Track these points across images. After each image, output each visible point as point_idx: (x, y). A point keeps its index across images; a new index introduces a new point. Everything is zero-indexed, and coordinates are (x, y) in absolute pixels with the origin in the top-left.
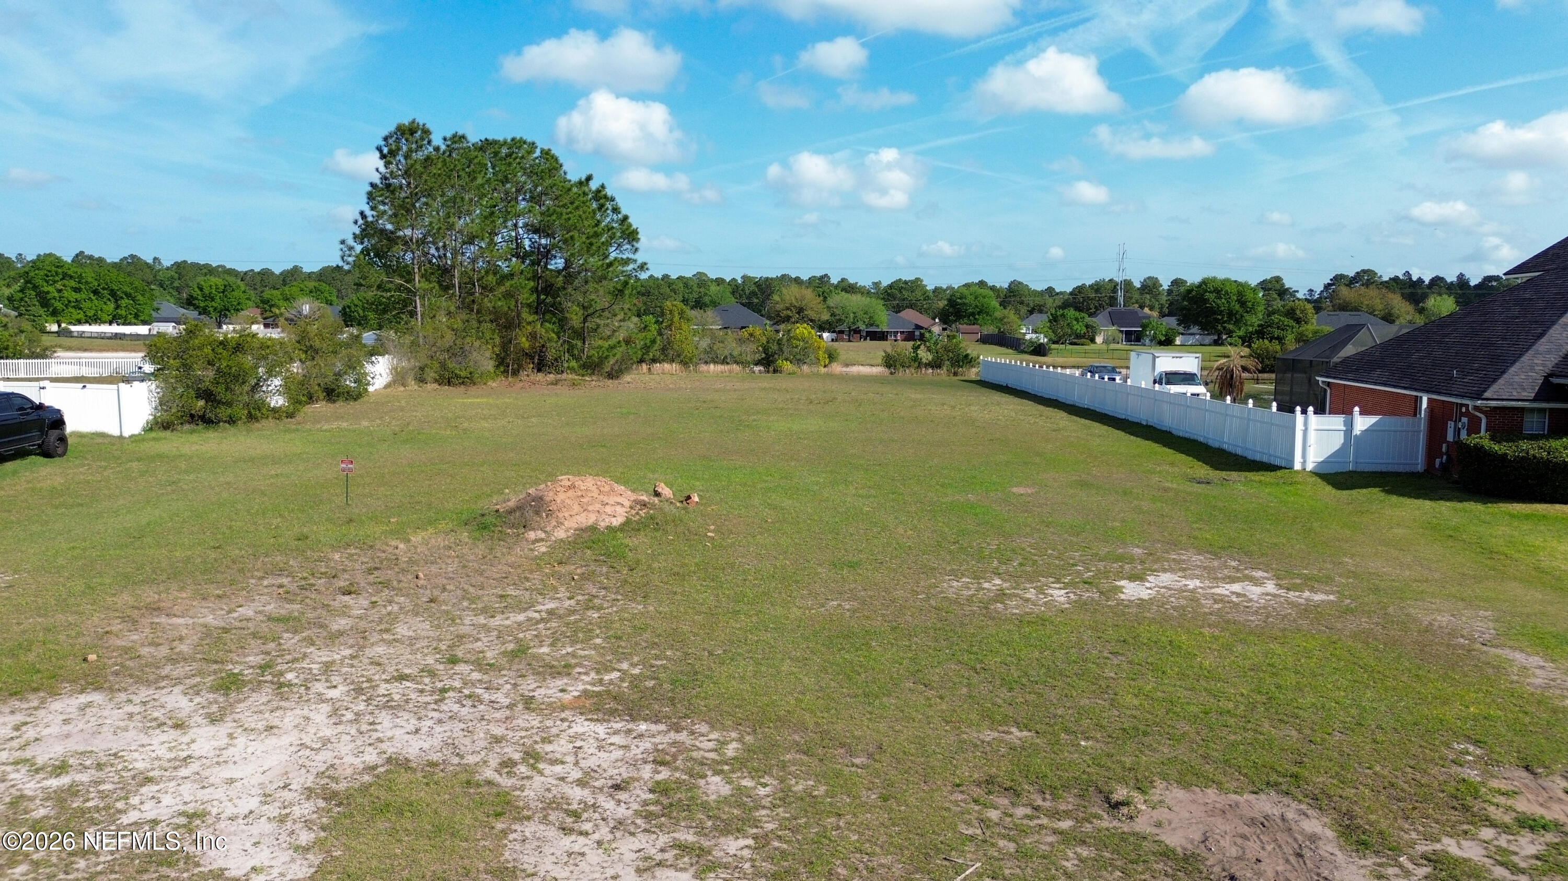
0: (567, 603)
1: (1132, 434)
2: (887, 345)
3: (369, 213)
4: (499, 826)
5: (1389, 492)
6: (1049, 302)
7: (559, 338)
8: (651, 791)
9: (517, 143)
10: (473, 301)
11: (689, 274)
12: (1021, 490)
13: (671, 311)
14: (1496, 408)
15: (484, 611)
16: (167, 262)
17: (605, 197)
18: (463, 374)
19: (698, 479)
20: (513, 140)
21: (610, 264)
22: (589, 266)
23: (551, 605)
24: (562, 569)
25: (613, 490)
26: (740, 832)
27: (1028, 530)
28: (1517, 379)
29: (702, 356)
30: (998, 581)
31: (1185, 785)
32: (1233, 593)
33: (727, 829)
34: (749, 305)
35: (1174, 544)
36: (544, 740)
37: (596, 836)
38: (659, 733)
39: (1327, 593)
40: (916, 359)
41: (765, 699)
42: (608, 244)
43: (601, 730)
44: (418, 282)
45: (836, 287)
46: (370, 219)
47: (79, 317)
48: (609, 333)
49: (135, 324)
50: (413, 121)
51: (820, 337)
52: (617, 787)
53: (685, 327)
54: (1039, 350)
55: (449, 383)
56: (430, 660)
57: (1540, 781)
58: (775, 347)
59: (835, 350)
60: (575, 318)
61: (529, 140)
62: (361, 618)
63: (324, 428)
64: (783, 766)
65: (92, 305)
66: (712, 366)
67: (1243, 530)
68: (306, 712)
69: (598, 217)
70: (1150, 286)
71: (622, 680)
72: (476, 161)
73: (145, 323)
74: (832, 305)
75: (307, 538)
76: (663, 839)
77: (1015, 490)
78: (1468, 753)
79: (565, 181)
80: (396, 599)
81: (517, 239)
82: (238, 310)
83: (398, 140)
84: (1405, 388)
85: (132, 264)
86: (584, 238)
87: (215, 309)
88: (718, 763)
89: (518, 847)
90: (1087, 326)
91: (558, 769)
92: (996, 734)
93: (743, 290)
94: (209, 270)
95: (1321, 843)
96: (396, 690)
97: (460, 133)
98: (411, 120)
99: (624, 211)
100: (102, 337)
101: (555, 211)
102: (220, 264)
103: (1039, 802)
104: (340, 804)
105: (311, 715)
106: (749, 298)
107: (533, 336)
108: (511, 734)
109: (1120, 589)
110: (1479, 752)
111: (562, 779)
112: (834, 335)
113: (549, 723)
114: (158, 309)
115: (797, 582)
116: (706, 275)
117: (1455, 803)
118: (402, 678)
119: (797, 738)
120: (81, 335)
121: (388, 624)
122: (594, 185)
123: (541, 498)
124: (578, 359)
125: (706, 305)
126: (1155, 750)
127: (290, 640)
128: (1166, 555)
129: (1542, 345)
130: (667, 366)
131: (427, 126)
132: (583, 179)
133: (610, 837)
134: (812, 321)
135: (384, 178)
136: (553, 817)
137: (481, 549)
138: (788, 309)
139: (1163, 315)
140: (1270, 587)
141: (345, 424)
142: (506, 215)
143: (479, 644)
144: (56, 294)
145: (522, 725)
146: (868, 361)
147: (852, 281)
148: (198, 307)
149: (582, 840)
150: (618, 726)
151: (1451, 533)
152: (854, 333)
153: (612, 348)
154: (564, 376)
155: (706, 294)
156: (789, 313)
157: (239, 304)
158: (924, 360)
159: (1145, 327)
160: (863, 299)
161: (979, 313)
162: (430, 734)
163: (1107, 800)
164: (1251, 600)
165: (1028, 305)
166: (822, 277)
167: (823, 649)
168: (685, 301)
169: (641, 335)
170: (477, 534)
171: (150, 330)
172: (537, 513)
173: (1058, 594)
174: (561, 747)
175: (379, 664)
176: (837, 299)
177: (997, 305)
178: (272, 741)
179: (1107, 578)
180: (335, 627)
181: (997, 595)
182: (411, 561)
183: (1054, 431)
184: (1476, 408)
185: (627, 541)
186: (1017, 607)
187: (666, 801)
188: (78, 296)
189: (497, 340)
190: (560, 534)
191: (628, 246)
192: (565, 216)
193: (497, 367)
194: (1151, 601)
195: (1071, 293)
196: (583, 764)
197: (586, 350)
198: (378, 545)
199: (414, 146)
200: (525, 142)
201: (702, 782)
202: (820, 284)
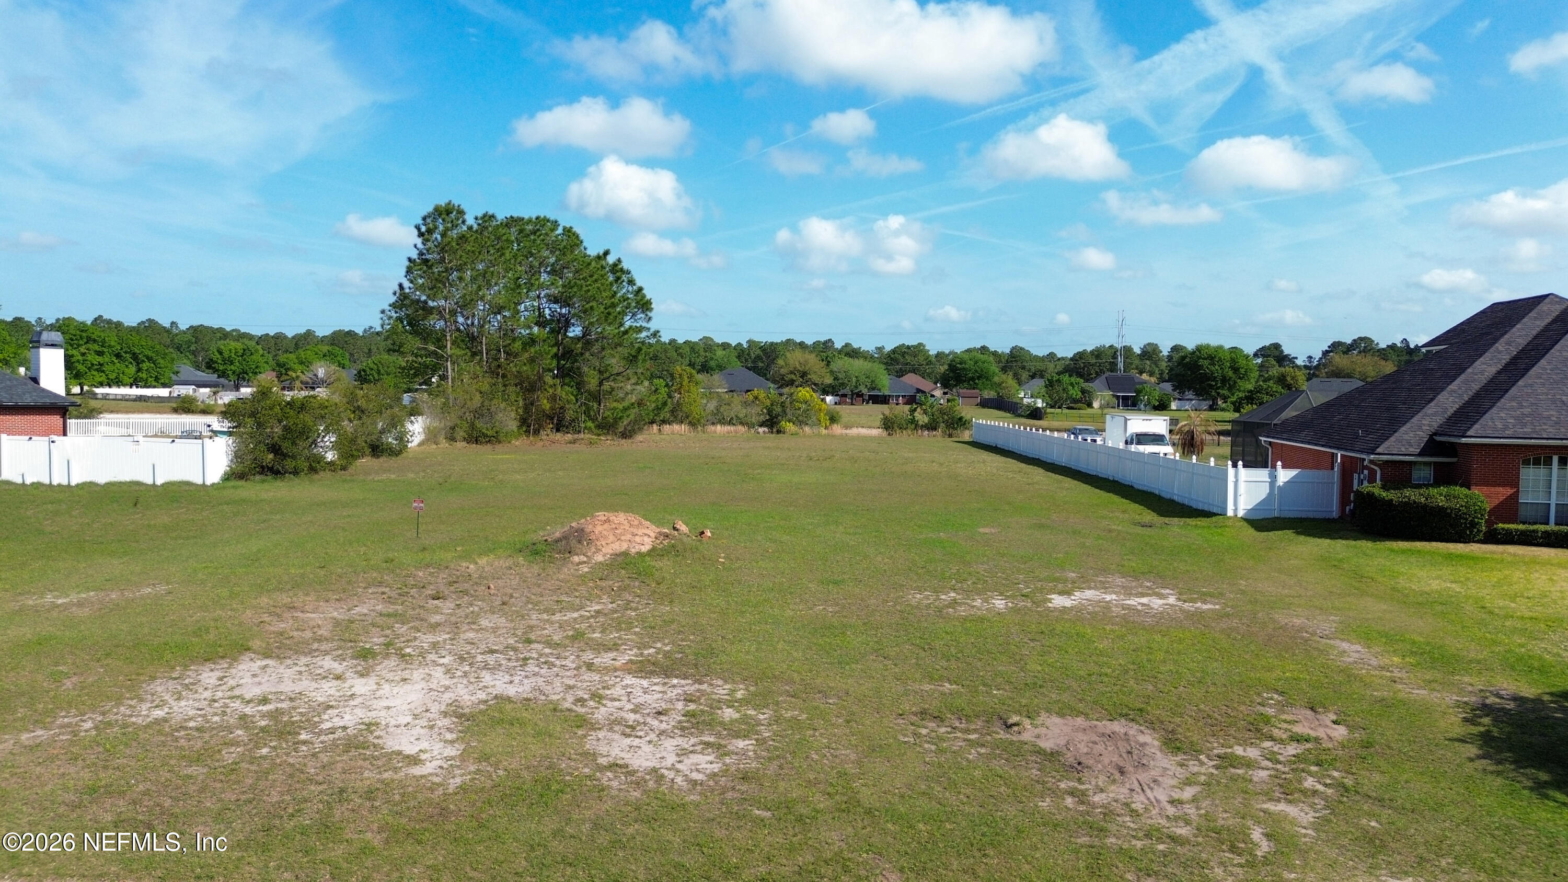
0: (610, 606)
1: (1097, 487)
2: (885, 409)
3: (407, 284)
4: (580, 733)
5: (1298, 533)
6: (1051, 366)
7: (577, 400)
8: (683, 716)
9: (541, 222)
10: (499, 366)
11: (695, 339)
12: (987, 530)
13: (680, 375)
14: (1387, 462)
15: (546, 611)
16: (183, 326)
17: (622, 270)
18: (489, 433)
19: (709, 520)
20: (537, 218)
21: (626, 332)
22: (606, 334)
23: (597, 607)
24: (603, 584)
25: (641, 524)
26: (746, 737)
27: (985, 559)
28: (1406, 437)
29: (710, 417)
30: (953, 594)
31: (1061, 715)
32: (1139, 604)
33: (737, 735)
34: (754, 369)
35: (1104, 571)
36: (604, 688)
37: (648, 739)
38: (687, 685)
39: (1215, 604)
40: (913, 421)
41: (765, 665)
42: (623, 313)
43: (645, 683)
44: (449, 349)
45: (840, 352)
46: (407, 291)
47: (100, 380)
48: (621, 395)
49: (155, 387)
50: (449, 203)
51: (823, 400)
52: (659, 713)
53: (693, 389)
54: (1035, 414)
55: (477, 442)
56: (511, 641)
57: (1318, 716)
58: (778, 409)
59: (838, 413)
60: (592, 382)
61: (552, 218)
62: (451, 615)
63: (376, 479)
64: (777, 703)
65: (112, 369)
66: (719, 427)
67: (1165, 560)
68: (427, 671)
69: (614, 288)
70: (1150, 352)
71: (657, 653)
72: (504, 238)
73: (164, 385)
74: (836, 369)
75: (392, 560)
76: (693, 740)
77: (981, 530)
78: (1272, 699)
79: (585, 256)
80: (476, 603)
81: (539, 309)
82: (256, 373)
83: (434, 220)
84: (1323, 446)
85: (150, 327)
86: (602, 308)
87: (234, 372)
88: (730, 701)
89: (594, 743)
90: (1083, 391)
91: (617, 704)
92: (933, 687)
93: (748, 355)
94: (223, 334)
95: (1147, 747)
96: (491, 659)
97: (490, 213)
98: (447, 201)
99: (639, 283)
100: (125, 399)
101: (575, 283)
102: (234, 328)
103: (957, 724)
104: (468, 720)
105: (432, 673)
106: (754, 362)
107: (553, 398)
108: (580, 684)
109: (1050, 600)
110: (1280, 698)
111: (621, 709)
112: (838, 398)
113: (607, 678)
114: (178, 372)
115: (791, 593)
116: (712, 340)
117: (1251, 727)
118: (492, 652)
119: (787, 688)
120: (105, 397)
121: (473, 620)
122: (611, 259)
123: (582, 530)
124: (593, 420)
125: (712, 369)
126: (1046, 696)
127: (402, 629)
128: (1095, 578)
129: (1431, 408)
130: (676, 427)
131: (462, 207)
132: (601, 253)
133: (656, 739)
134: (815, 384)
135: (421, 254)
136: (616, 728)
137: (536, 569)
138: (792, 373)
139: (1162, 380)
140: (1172, 600)
141: (393, 476)
142: (530, 286)
143: (546, 631)
144: (80, 358)
145: (587, 679)
146: (869, 424)
147: (855, 346)
148: (217, 370)
149: (637, 740)
150: (655, 681)
151: (1336, 563)
152: (856, 397)
153: (625, 409)
154: (582, 435)
155: (712, 359)
156: (793, 377)
157: (257, 367)
158: (920, 423)
159: (1138, 392)
160: (866, 363)
161: (979, 378)
162: (521, 683)
163: (1005, 724)
164: (1152, 608)
165: (1029, 370)
166: (826, 342)
167: (810, 636)
168: (691, 365)
169: (654, 398)
170: (531, 558)
171: (170, 393)
172: (580, 542)
173: (999, 604)
174: (617, 691)
175: (473, 644)
176: (840, 364)
177: (997, 370)
178: (407, 687)
179: (1042, 593)
180: (433, 621)
181: (950, 603)
182: (480, 577)
183: (1029, 484)
184: (1371, 462)
185: (653, 563)
186: (964, 611)
187: (694, 721)
188: (100, 359)
189: (521, 403)
190: (599, 558)
191: (643, 316)
192: (585, 289)
193: (520, 427)
194: (1072, 608)
195: (1071, 359)
196: (633, 701)
197: (601, 411)
198: (452, 566)
199: (450, 225)
200: (548, 221)
201: (719, 712)
202: (824, 349)
